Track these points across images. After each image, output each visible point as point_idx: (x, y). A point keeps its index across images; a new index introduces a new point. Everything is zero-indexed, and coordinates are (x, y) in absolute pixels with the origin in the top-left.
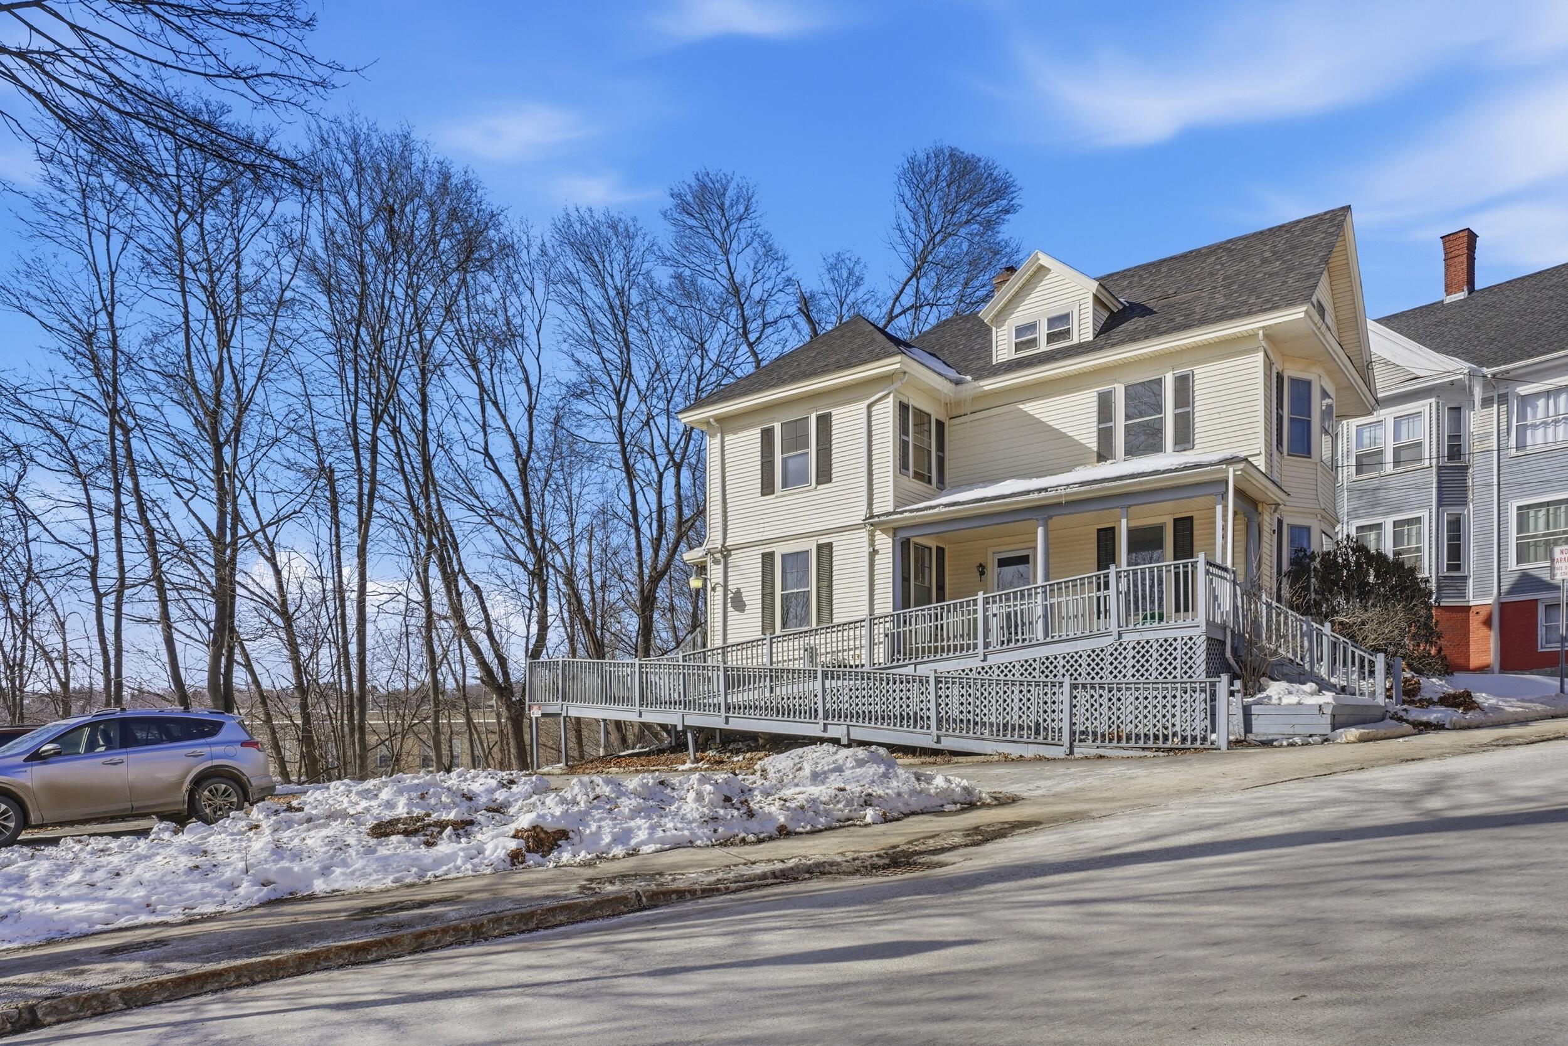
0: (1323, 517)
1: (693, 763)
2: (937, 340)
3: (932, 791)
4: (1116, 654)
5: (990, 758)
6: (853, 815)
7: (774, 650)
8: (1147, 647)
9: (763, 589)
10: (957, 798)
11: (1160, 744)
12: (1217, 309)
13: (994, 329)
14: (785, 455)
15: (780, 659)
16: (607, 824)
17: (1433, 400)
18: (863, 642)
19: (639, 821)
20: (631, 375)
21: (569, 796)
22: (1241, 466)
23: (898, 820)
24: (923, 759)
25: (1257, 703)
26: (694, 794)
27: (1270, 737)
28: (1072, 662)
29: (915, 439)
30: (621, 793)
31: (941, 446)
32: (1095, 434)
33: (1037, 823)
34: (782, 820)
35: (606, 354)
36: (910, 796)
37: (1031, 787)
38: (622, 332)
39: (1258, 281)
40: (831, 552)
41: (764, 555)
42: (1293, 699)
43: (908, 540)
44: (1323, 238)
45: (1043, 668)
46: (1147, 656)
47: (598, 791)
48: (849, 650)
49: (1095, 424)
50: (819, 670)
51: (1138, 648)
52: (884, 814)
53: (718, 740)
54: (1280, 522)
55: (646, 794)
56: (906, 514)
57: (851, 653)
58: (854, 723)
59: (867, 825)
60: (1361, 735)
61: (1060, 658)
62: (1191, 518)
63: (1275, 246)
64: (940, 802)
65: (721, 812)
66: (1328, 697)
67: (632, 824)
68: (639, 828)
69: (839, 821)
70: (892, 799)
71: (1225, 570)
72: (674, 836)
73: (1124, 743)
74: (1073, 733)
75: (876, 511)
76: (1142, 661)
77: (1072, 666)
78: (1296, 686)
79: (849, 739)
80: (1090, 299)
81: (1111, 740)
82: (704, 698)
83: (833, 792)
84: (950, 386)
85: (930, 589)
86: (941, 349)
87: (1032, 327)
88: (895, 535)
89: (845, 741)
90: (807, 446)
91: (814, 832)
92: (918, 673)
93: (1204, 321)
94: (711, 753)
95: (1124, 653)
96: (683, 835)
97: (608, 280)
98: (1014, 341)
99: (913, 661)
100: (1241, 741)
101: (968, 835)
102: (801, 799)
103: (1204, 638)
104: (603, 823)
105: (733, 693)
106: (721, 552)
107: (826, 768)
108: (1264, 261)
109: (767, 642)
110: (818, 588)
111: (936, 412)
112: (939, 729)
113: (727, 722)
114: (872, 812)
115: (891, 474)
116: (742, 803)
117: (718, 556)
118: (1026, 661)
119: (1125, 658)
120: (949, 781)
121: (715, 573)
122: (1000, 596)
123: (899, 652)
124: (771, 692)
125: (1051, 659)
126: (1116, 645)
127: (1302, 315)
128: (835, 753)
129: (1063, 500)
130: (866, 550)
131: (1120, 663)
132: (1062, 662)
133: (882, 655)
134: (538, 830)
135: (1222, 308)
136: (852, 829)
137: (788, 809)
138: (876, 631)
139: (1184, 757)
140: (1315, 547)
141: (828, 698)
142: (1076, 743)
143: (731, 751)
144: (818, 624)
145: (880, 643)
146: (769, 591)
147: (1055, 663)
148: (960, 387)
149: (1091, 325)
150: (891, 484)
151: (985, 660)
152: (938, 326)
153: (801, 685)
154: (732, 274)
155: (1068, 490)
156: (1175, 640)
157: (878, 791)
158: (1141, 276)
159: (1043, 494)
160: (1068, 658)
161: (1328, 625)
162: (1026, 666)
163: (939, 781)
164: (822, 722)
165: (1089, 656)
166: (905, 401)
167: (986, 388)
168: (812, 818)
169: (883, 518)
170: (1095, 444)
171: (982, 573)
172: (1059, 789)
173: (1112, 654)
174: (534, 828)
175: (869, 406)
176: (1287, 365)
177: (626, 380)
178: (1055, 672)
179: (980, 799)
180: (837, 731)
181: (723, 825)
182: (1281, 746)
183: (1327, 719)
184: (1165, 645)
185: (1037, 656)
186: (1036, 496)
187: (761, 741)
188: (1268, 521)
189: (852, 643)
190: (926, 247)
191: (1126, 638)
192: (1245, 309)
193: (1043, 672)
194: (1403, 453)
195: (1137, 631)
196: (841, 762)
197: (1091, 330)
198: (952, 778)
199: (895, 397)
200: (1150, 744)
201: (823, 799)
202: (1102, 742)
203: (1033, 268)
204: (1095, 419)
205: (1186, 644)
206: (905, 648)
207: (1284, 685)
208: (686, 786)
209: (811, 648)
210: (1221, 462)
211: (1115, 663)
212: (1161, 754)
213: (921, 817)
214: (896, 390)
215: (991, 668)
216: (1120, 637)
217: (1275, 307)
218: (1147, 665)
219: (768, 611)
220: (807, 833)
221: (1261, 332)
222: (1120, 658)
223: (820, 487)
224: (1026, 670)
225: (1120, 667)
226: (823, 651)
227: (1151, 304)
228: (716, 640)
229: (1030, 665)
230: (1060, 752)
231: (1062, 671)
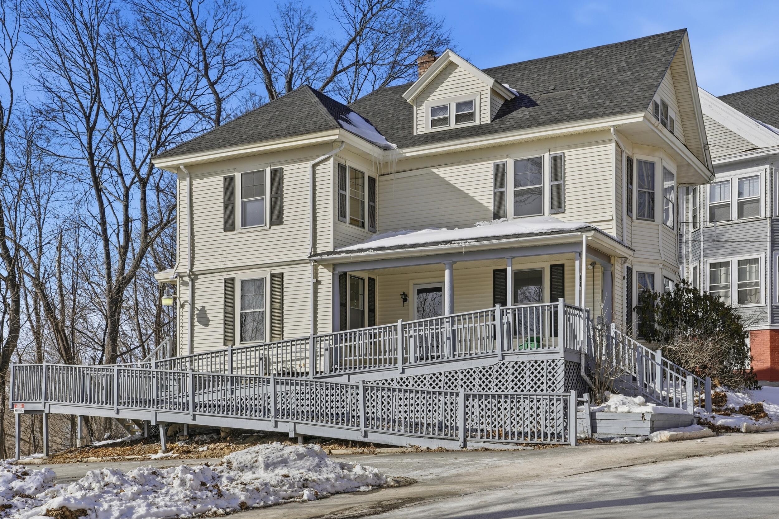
0: (663, 265)
1: (164, 452)
2: (371, 107)
3: (352, 477)
4: (500, 371)
5: (404, 450)
6: (294, 494)
7: (235, 358)
8: (522, 366)
9: (225, 308)
10: (369, 482)
11: (528, 440)
12: (582, 108)
13: (415, 108)
14: (244, 200)
15: (239, 366)
16: (116, 503)
17: (767, 167)
18: (308, 354)
19: (139, 501)
20: (100, 102)
21: (86, 485)
22: (592, 233)
23: (326, 497)
24: (354, 450)
25: (602, 411)
26: (179, 481)
27: (609, 436)
28: (468, 376)
29: (351, 191)
30: (124, 482)
31: (372, 197)
32: (492, 196)
33: (421, 499)
34: (243, 498)
35: (77, 79)
36: (336, 480)
37: (427, 473)
38: (92, 64)
39: (614, 87)
40: (282, 281)
41: (226, 280)
42: (625, 409)
43: (345, 274)
44: (664, 56)
45: (447, 380)
46: (523, 373)
47: (106, 479)
48: (297, 360)
49: (492, 188)
50: (272, 378)
51: (516, 367)
52: (317, 493)
53: (185, 433)
54: (629, 270)
55: (141, 481)
56: (343, 255)
57: (298, 362)
58: (299, 421)
59: (304, 501)
60: (671, 436)
61: (459, 373)
62: (562, 266)
63: (629, 58)
64: (357, 485)
65: (199, 493)
66: (650, 408)
67: (134, 503)
68: (139, 506)
69: (284, 498)
70: (322, 482)
71: (580, 310)
72: (165, 511)
73: (503, 439)
74: (466, 430)
75: (319, 250)
76: (519, 377)
77: (468, 379)
78: (629, 398)
79: (295, 433)
80: (489, 92)
81: (494, 437)
82: (175, 398)
83: (280, 478)
84: (379, 151)
85: (363, 312)
86: (374, 116)
87: (444, 108)
88: (334, 269)
89: (292, 435)
90: (262, 193)
91: (266, 507)
92: (352, 382)
93: (572, 118)
94: (179, 444)
95: (506, 370)
96: (172, 510)
97: (78, 15)
98: (430, 118)
99: (347, 371)
100: (588, 439)
101: (373, 507)
102: (257, 484)
103: (562, 361)
104: (112, 503)
105: (200, 394)
106: (189, 276)
107: (275, 461)
108: (620, 70)
109: (229, 353)
110: (272, 309)
111: (369, 172)
112: (366, 426)
113: (194, 419)
114: (307, 492)
115: (331, 221)
116: (213, 487)
117: (187, 279)
118: (434, 375)
119: (507, 374)
120: (365, 469)
121: (184, 293)
122: (414, 323)
123: (336, 363)
124: (232, 394)
125: (453, 373)
126: (500, 364)
127: (641, 119)
128: (282, 449)
129: (464, 250)
130: (310, 281)
131: (503, 378)
132: (461, 376)
133: (322, 365)
134: (64, 509)
135: (585, 108)
136: (293, 504)
137: (247, 490)
138: (318, 346)
139: (545, 450)
140: (658, 289)
141: (279, 399)
142: (469, 439)
143: (197, 442)
144: (271, 341)
145: (321, 355)
146: (230, 310)
147: (456, 376)
148: (388, 153)
149: (489, 111)
150: (331, 229)
151: (403, 372)
152: (372, 94)
153: (257, 389)
154: (194, 21)
155: (467, 244)
156: (543, 362)
157: (313, 476)
158: (531, 70)
159: (448, 246)
160: (465, 373)
161: (659, 352)
162: (434, 378)
163: (358, 470)
164: (273, 420)
165: (481, 372)
166: (343, 162)
167: (407, 155)
168: (264, 497)
169: (324, 257)
170: (492, 204)
171: (405, 300)
172: (445, 475)
173: (497, 371)
174: (61, 508)
175: (314, 166)
176: (636, 151)
177: (96, 104)
178: (455, 383)
179: (386, 482)
180: (285, 427)
181: (200, 503)
182: (615, 443)
183: (648, 424)
184: (536, 365)
185: (442, 371)
186: (443, 246)
187: (222, 434)
188: (619, 271)
189: (298, 354)
190: (365, 15)
191: (507, 359)
192: (601, 111)
193: (447, 383)
194: (745, 206)
195: (516, 354)
196: (286, 456)
197: (489, 115)
198: (366, 467)
199: (335, 160)
200: (522, 440)
201: (272, 483)
202: (488, 438)
203: (446, 63)
204: (492, 185)
205: (550, 365)
206: (341, 359)
207: (621, 397)
208: (172, 475)
209: (266, 358)
210: (577, 230)
211: (500, 378)
212: (529, 448)
213: (343, 495)
214: (336, 155)
215: (407, 379)
216: (503, 358)
217: (622, 112)
218: (522, 380)
219: (230, 326)
220: (261, 508)
221: (612, 129)
222: (503, 374)
223: (273, 228)
224: (434, 381)
225: (503, 381)
226: (275, 360)
227: (535, 97)
228: (184, 351)
229: (437, 378)
230: (456, 445)
231: (461, 383)
